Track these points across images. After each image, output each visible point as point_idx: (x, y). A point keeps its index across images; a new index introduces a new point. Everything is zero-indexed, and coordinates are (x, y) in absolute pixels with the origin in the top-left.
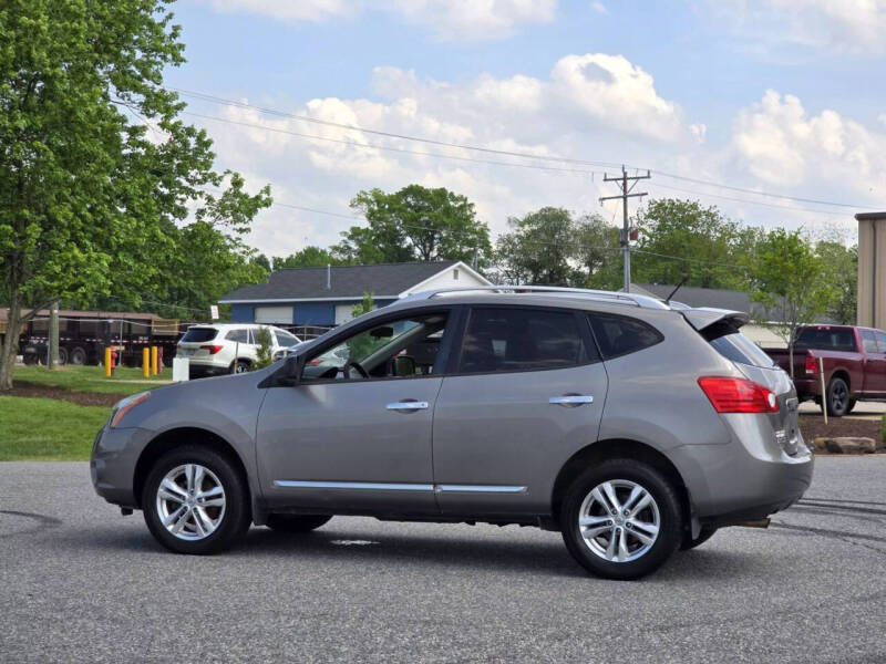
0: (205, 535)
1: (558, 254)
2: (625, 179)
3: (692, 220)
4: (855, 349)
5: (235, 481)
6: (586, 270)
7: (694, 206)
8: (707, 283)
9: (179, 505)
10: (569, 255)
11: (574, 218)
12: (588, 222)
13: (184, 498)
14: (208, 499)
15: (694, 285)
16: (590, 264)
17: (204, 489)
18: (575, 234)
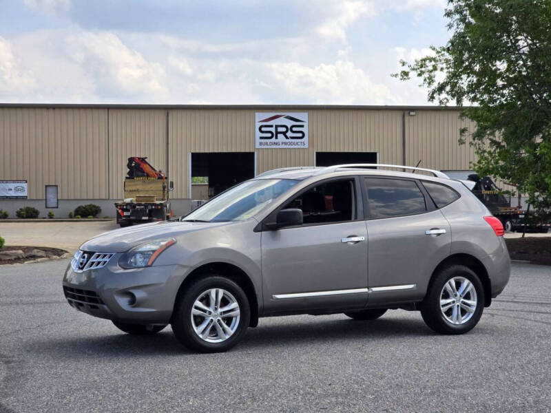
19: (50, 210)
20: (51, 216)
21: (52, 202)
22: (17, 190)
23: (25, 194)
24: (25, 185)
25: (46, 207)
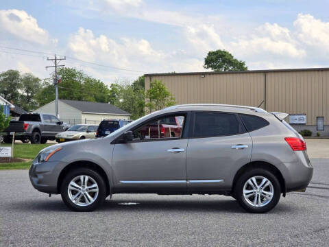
0: (90, 204)
1: (14, 88)
2: (56, 59)
3: (74, 75)
4: (176, 124)
5: (102, 182)
6: (26, 94)
7: (74, 70)
8: (79, 99)
9: (77, 192)
10: (19, 88)
11: (21, 74)
12: (27, 75)
13: (80, 189)
14: (90, 189)
15: (75, 100)
16: (27, 91)
17: (88, 186)
18: (21, 80)
19: (318, 132)
20: (318, 135)
21: (321, 127)
22: (300, 120)
23: (304, 122)
24: (305, 117)
25: (317, 130)
